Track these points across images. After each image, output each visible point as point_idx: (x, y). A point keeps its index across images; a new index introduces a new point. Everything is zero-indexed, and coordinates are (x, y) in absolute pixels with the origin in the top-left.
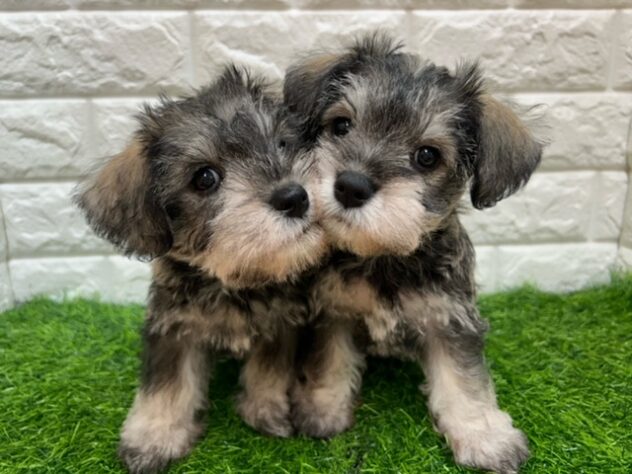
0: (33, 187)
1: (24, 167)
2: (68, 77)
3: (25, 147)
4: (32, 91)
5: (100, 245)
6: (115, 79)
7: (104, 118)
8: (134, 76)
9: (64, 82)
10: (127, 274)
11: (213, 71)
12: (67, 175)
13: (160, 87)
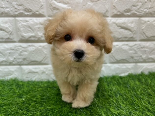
5: (18, 62)
6: (23, 11)
7: (19, 24)
8: (28, 11)
9: (7, 12)
10: (26, 71)
11: (52, 9)
12: (8, 41)
13: (36, 14)
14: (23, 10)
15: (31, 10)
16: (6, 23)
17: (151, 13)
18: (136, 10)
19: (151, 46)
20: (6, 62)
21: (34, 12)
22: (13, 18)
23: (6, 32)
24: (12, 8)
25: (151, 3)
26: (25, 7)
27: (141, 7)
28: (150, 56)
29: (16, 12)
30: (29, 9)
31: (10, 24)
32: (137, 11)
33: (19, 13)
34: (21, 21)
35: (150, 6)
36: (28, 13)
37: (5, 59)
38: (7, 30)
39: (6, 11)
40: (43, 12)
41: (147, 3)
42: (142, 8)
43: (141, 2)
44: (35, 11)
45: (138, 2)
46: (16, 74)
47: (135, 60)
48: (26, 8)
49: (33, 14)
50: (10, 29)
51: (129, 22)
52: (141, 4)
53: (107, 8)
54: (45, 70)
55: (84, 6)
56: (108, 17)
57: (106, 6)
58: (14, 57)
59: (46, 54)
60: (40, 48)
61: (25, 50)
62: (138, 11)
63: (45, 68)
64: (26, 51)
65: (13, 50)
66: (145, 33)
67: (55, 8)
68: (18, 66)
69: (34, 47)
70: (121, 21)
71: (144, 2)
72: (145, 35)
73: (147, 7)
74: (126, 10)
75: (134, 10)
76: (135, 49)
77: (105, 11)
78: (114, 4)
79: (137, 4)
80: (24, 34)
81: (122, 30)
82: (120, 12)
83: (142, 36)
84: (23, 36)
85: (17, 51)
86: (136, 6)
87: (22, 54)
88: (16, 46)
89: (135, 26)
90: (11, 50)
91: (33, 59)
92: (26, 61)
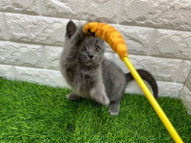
5: (11, 62)
7: (9, 20)
8: (18, 6)
11: (47, 7)
13: (28, 11)
14: (12, 4)
15: (21, 5)
17: (171, 25)
18: (153, 19)
19: (164, 64)
21: (24, 9)
25: (174, 13)
27: (159, 16)
28: (160, 75)
29: (4, 6)
30: (19, 4)
32: (153, 21)
33: (7, 8)
34: (10, 18)
35: (171, 16)
41: (169, 12)
42: (161, 17)
43: (161, 9)
44: (26, 8)
45: (157, 8)
46: (9, 73)
51: (141, 33)
52: (161, 11)
53: (116, 12)
54: (39, 74)
55: (86, 7)
56: (115, 23)
57: (114, 9)
59: (40, 58)
60: (33, 50)
62: (155, 20)
63: (39, 72)
66: (159, 48)
67: (50, 7)
69: (27, 49)
70: (131, 30)
71: (165, 9)
72: (158, 51)
73: (168, 16)
74: (140, 17)
75: (150, 19)
76: (144, 65)
77: (113, 16)
78: (125, 9)
79: (155, 12)
81: (131, 41)
82: (132, 20)
83: (155, 51)
85: (8, 51)
86: (153, 13)
87: (14, 54)
89: (148, 39)
91: (26, 62)
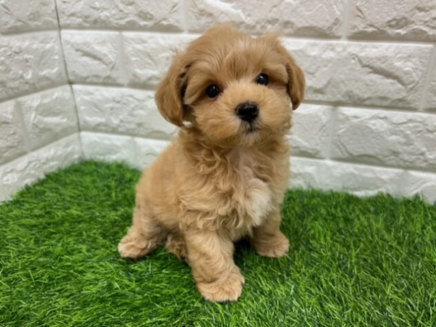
0: (91, 88)
1: (85, 75)
2: (107, 16)
3: (85, 61)
4: (87, 25)
6: (135, 18)
9: (105, 19)
10: (144, 150)
12: (108, 82)
16: (103, 43)
20: (105, 125)
22: (117, 33)
23: (104, 63)
24: (113, 9)
26: (140, 9)
31: (111, 46)
36: (146, 23)
37: (103, 120)
38: (105, 59)
39: (103, 18)
40: (177, 21)
47: (405, 161)
48: (141, 12)
49: (156, 24)
50: (111, 57)
58: (121, 117)
61: (141, 104)
64: (141, 108)
65: (118, 102)
68: (128, 138)
80: (138, 71)
84: (135, 75)
88: (123, 96)
90: (114, 103)
92: (142, 129)
